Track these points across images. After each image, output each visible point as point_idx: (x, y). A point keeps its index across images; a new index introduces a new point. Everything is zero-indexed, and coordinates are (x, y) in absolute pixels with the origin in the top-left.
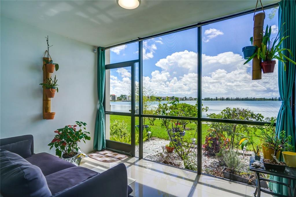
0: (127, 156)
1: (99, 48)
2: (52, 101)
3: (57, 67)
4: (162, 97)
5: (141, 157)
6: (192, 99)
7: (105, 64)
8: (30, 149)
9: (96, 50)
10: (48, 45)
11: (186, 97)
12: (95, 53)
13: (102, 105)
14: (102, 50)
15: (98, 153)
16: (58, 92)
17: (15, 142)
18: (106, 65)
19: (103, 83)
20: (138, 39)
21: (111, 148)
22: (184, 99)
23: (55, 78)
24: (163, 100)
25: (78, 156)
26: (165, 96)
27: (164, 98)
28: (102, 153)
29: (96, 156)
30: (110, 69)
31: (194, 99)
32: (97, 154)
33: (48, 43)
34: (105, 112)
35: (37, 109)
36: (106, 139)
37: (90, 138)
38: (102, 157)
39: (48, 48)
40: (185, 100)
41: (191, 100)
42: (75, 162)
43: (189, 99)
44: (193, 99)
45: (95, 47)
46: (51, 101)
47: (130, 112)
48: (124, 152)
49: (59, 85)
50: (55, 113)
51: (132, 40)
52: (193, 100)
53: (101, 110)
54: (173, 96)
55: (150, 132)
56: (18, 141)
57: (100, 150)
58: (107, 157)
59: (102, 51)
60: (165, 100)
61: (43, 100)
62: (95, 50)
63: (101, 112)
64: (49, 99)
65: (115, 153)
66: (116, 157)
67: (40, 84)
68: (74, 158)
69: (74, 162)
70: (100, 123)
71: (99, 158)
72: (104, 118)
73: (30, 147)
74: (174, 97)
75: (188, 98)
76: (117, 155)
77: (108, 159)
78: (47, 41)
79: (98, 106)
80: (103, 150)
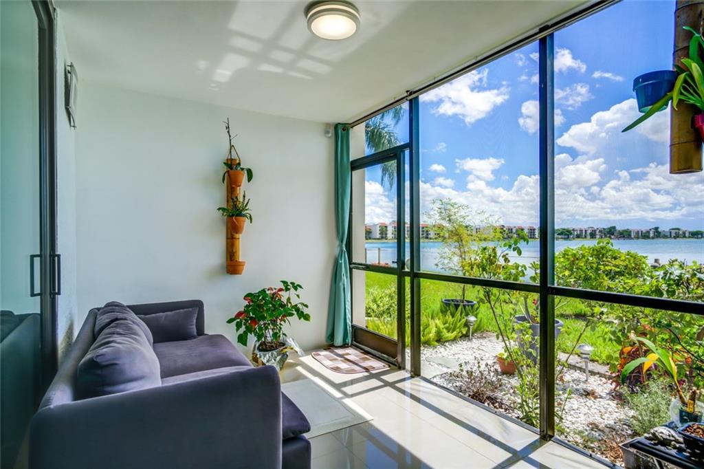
0: (387, 366)
1: (336, 126)
2: (243, 240)
3: (250, 175)
4: (573, 230)
5: (416, 372)
6: (681, 233)
7: (351, 160)
8: (194, 327)
9: (331, 131)
10: (230, 136)
11: (656, 229)
12: (330, 137)
13: (344, 249)
14: (344, 130)
15: (332, 352)
16: (251, 222)
17: (171, 311)
18: (352, 162)
19: (345, 201)
20: (406, 94)
21: (362, 345)
22: (652, 235)
23: (244, 196)
24: (578, 237)
25: (282, 350)
26: (584, 226)
27: (581, 231)
28: (340, 351)
29: (325, 356)
30: (366, 169)
31: (687, 235)
32: (330, 352)
33: (228, 132)
34: (350, 263)
35: (214, 253)
36: (354, 323)
37: (310, 317)
38: (336, 359)
39: (230, 140)
40: (653, 238)
41: (677, 236)
42: (275, 360)
43: (669, 234)
44: (684, 233)
45: (328, 125)
46: (240, 239)
47: (395, 266)
48: (385, 356)
49: (252, 209)
50: (244, 262)
51: (396, 100)
52: (684, 237)
53: (341, 260)
54: (613, 225)
55: (472, 319)
56: (175, 310)
57: (339, 345)
58: (345, 362)
59: (343, 132)
60: (585, 237)
61: (227, 238)
62: (328, 132)
63: (341, 263)
64: (237, 236)
65: (366, 356)
66: (362, 364)
67: (219, 209)
68: (275, 352)
69: (273, 360)
70: (339, 287)
71: (328, 361)
72: (347, 277)
73: (195, 321)
74: (614, 228)
75: (667, 230)
76: (370, 360)
77: (344, 366)
78: (228, 128)
79: (337, 251)
80: (344, 346)
